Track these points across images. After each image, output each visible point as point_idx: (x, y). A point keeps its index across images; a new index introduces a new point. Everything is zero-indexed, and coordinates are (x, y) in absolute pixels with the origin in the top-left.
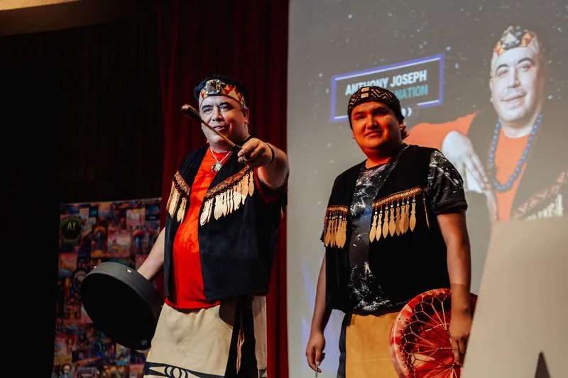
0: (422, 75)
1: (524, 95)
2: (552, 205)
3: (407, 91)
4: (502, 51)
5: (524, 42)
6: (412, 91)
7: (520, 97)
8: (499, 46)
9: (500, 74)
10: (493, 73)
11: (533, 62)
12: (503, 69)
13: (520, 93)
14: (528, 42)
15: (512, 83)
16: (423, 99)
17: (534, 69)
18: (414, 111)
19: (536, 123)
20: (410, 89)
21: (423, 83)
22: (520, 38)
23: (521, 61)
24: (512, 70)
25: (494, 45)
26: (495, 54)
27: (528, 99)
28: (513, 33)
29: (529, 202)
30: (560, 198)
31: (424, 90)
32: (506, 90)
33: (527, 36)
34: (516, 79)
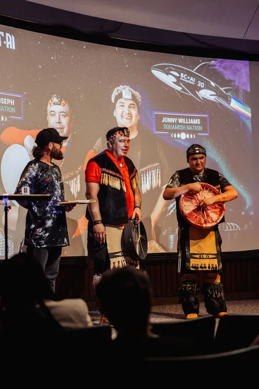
0: (12, 102)
1: (64, 128)
2: (75, 179)
3: (4, 108)
4: (52, 104)
5: (62, 104)
6: (7, 108)
7: (61, 128)
8: (51, 102)
9: (52, 115)
10: (48, 113)
11: (67, 115)
12: (52, 113)
13: (61, 127)
14: (64, 105)
15: (57, 121)
16: (13, 114)
17: (67, 118)
18: (8, 119)
19: (69, 142)
20: (6, 107)
21: (12, 106)
22: (60, 101)
23: (61, 112)
24: (57, 115)
25: (48, 101)
26: (49, 105)
27: (65, 130)
28: (57, 98)
29: (66, 176)
30: (79, 176)
31: (13, 110)
32: (55, 123)
33: (63, 102)
34: (59, 119)
